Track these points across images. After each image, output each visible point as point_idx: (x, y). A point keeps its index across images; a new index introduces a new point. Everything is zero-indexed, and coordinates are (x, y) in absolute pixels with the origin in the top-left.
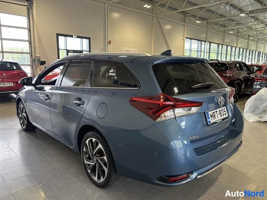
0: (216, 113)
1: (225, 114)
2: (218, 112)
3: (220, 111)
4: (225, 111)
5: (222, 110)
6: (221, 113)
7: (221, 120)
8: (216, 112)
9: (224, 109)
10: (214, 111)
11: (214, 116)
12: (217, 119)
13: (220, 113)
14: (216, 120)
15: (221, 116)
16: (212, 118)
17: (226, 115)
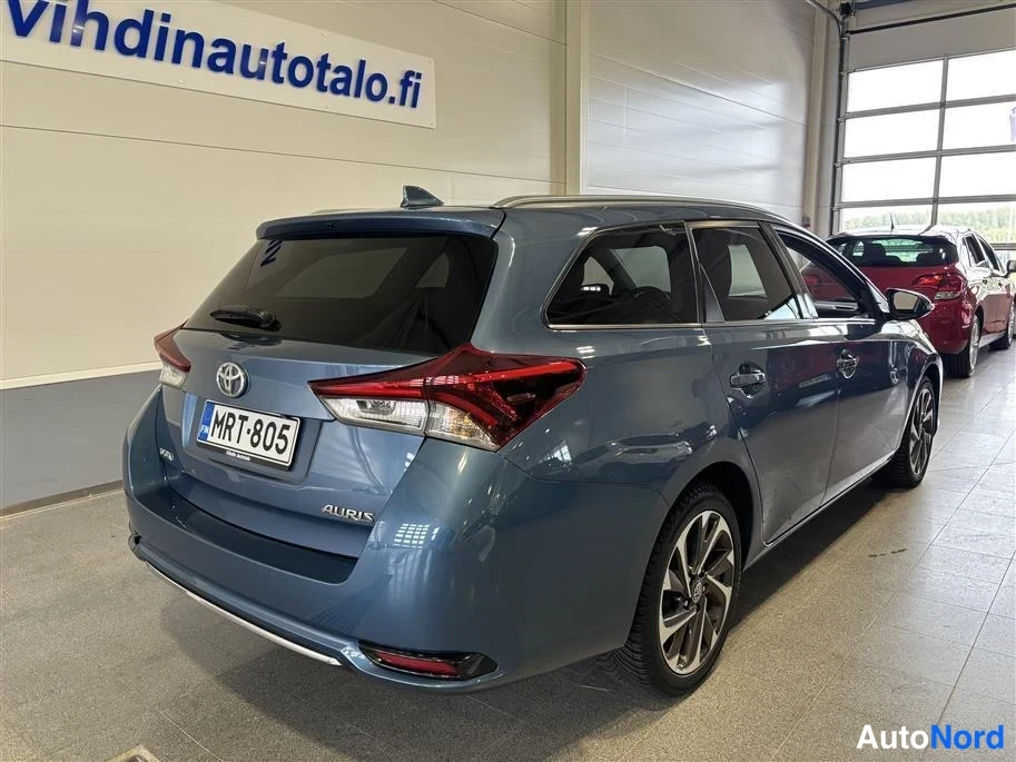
0: (238, 422)
1: (281, 447)
2: (249, 424)
3: (259, 422)
4: (282, 436)
5: (272, 425)
6: (263, 434)
7: (248, 459)
8: (243, 419)
9: (286, 427)
10: (237, 413)
11: (229, 428)
12: (233, 444)
13: (257, 433)
14: (226, 442)
15: (254, 445)
16: (217, 431)
17: (280, 452)
